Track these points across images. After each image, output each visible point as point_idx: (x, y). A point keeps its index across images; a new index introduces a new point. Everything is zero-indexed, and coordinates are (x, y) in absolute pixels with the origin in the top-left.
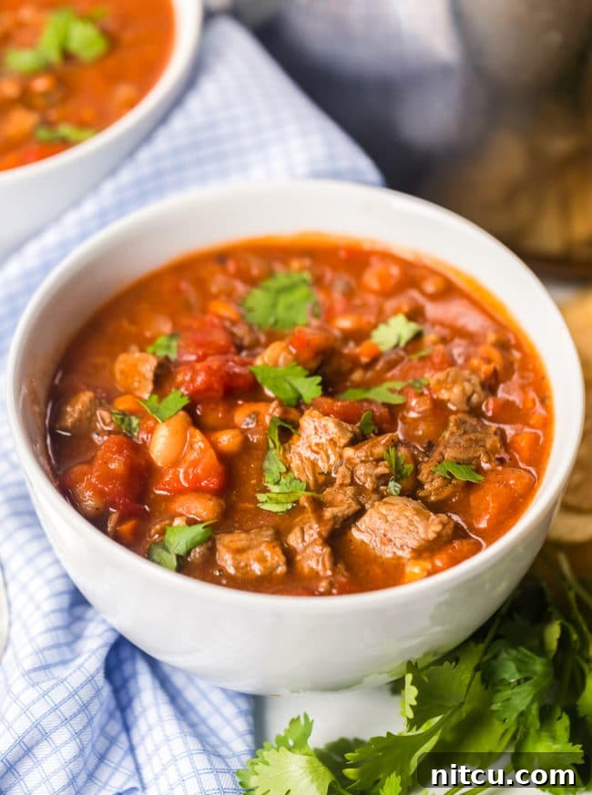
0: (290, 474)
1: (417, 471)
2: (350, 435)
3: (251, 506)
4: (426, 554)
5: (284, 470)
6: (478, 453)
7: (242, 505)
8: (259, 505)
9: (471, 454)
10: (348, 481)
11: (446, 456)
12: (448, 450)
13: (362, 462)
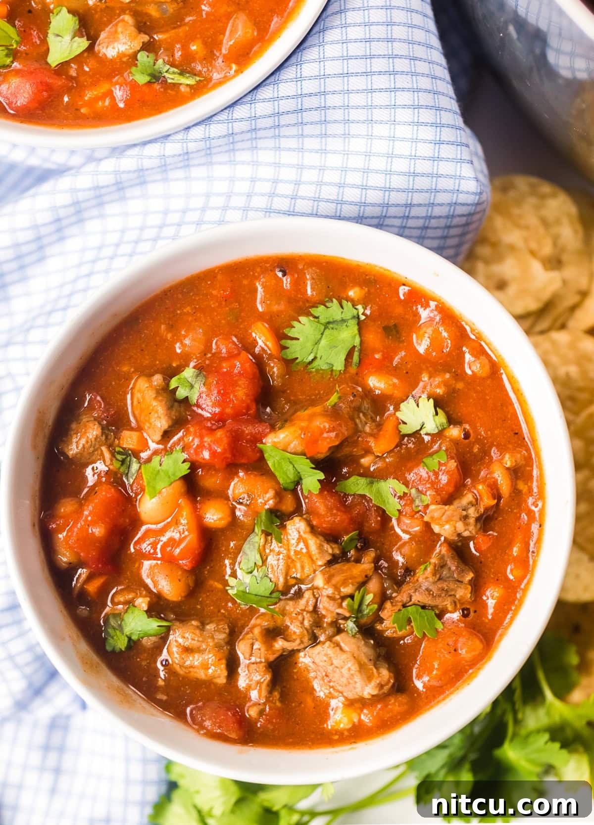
0: (264, 567)
1: (381, 607)
2: (329, 558)
3: (219, 586)
4: (358, 705)
5: (260, 563)
6: (445, 603)
7: (211, 582)
8: (228, 588)
9: (438, 602)
10: (311, 608)
11: (413, 600)
12: (417, 593)
13: (328, 597)
